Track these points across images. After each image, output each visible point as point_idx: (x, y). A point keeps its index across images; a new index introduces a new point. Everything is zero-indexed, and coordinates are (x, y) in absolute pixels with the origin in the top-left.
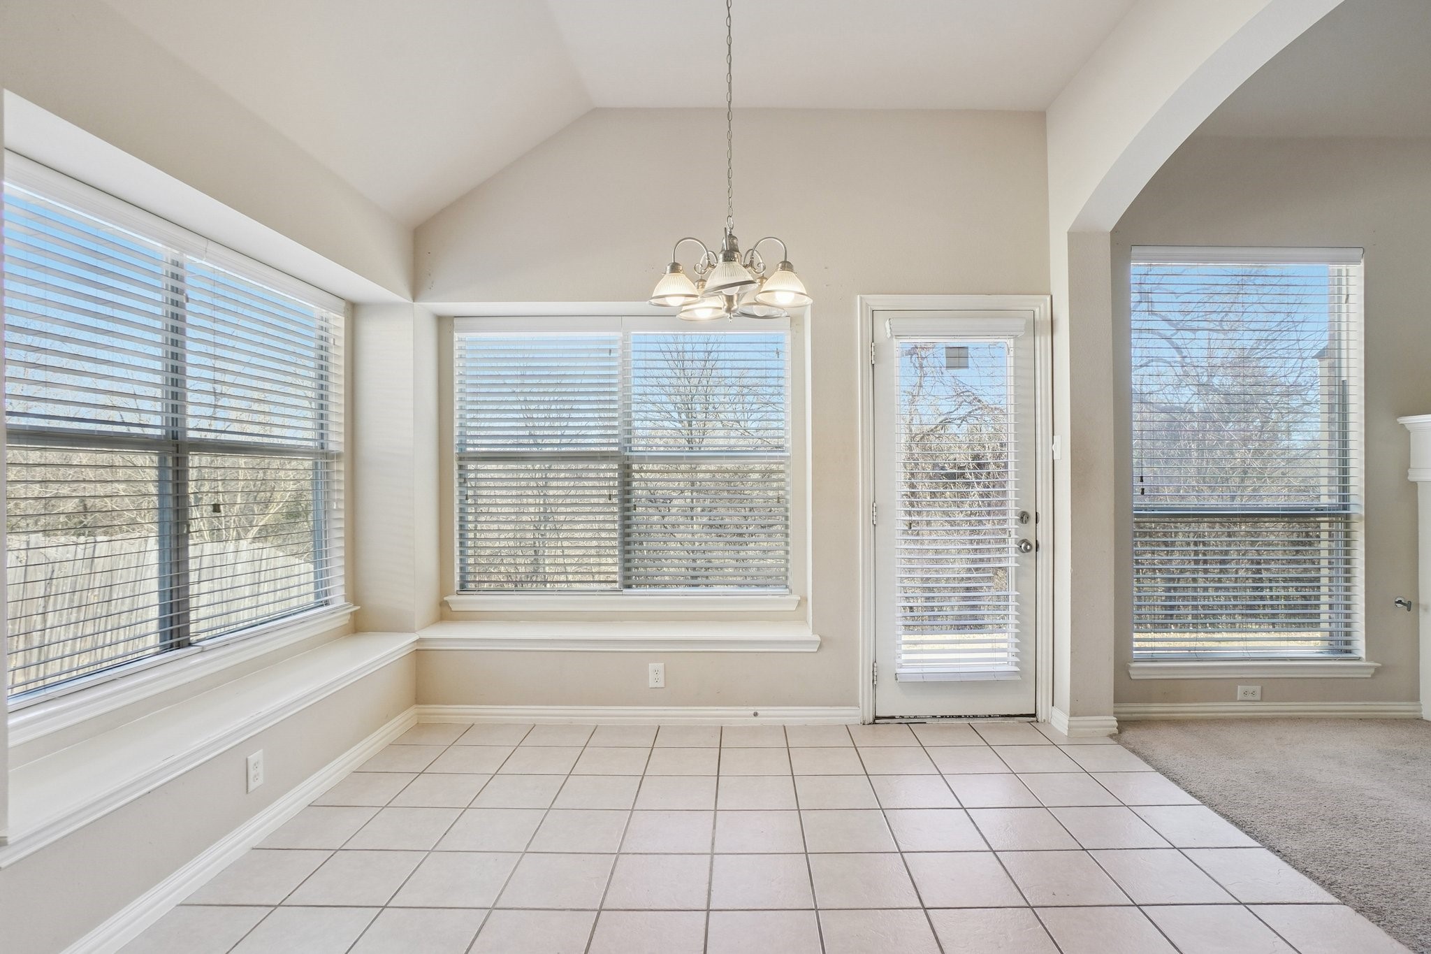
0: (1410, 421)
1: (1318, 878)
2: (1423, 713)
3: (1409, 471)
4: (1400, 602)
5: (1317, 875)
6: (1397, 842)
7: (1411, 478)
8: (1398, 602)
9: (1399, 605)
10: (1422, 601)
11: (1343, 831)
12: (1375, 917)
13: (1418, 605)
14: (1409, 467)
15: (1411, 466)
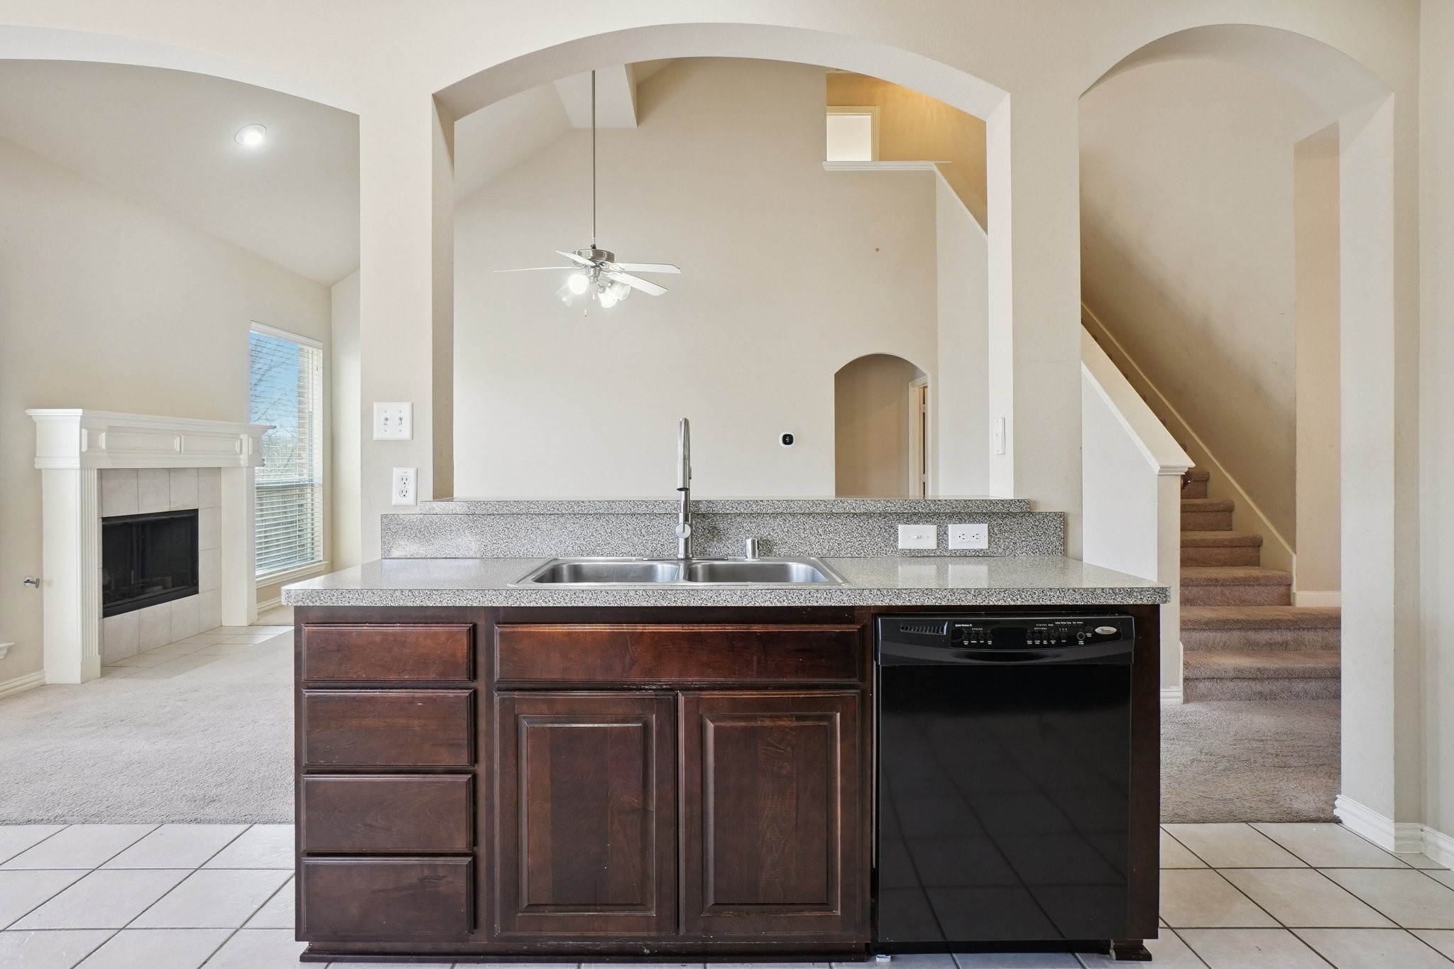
0: (37, 413)
1: (42, 820)
2: (46, 679)
3: (36, 459)
4: (28, 581)
5: (41, 818)
6: (83, 770)
7: (37, 466)
8: (26, 582)
9: (27, 584)
10: (45, 578)
11: (39, 782)
12: (97, 819)
13: (43, 581)
14: (35, 456)
15: (37, 455)
